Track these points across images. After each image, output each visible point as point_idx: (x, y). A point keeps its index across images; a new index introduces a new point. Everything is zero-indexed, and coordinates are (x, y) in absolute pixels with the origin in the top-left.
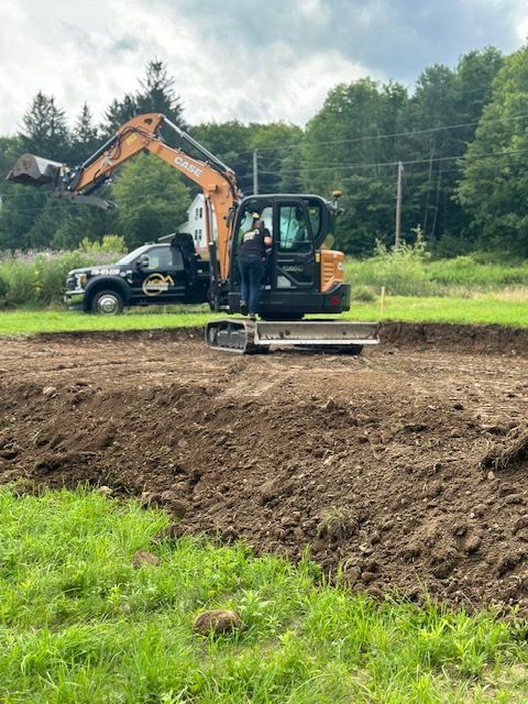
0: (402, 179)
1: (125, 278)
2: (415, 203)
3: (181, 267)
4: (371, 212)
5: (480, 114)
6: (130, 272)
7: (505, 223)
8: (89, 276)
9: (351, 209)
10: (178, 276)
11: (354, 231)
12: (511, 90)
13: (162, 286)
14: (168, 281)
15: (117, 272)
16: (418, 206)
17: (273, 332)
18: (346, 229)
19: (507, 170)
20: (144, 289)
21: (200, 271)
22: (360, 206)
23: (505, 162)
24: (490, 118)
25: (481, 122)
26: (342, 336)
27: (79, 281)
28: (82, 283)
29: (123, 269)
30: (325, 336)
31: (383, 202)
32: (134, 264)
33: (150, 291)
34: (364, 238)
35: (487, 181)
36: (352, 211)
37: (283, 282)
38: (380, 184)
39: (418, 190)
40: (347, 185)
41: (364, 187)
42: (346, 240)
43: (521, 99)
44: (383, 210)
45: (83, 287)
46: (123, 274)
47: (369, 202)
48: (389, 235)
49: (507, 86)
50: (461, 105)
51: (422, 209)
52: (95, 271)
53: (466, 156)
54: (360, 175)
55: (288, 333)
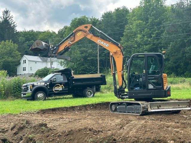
0: (99, 49)
1: (47, 86)
2: (103, 57)
3: (66, 81)
4: (88, 60)
5: (124, 28)
6: (48, 84)
7: (136, 62)
8: (33, 86)
9: (82, 59)
10: (65, 85)
11: (83, 66)
12: (135, 20)
13: (60, 88)
14: (62, 87)
15: (44, 84)
16: (104, 58)
17: (155, 106)
18: (80, 66)
19: (136, 46)
20: (54, 90)
21: (74, 82)
22: (85, 58)
23: (135, 43)
24: (128, 29)
25: (125, 30)
26: (178, 107)
27: (29, 88)
28: (30, 88)
29: (46, 82)
30: (173, 107)
31: (93, 57)
32: (50, 80)
33: (56, 91)
34: (86, 69)
35: (129, 49)
36: (82, 60)
37: (151, 87)
38: (91, 50)
39: (104, 53)
40: (81, 51)
41: (86, 52)
42: (80, 70)
43: (140, 23)
44: (93, 59)
45: (31, 90)
46: (46, 85)
47: (88, 57)
48: (95, 67)
49: (133, 19)
50: (116, 25)
51: (106, 59)
52: (35, 84)
53: (121, 42)
54: (84, 47)
55: (160, 106)
